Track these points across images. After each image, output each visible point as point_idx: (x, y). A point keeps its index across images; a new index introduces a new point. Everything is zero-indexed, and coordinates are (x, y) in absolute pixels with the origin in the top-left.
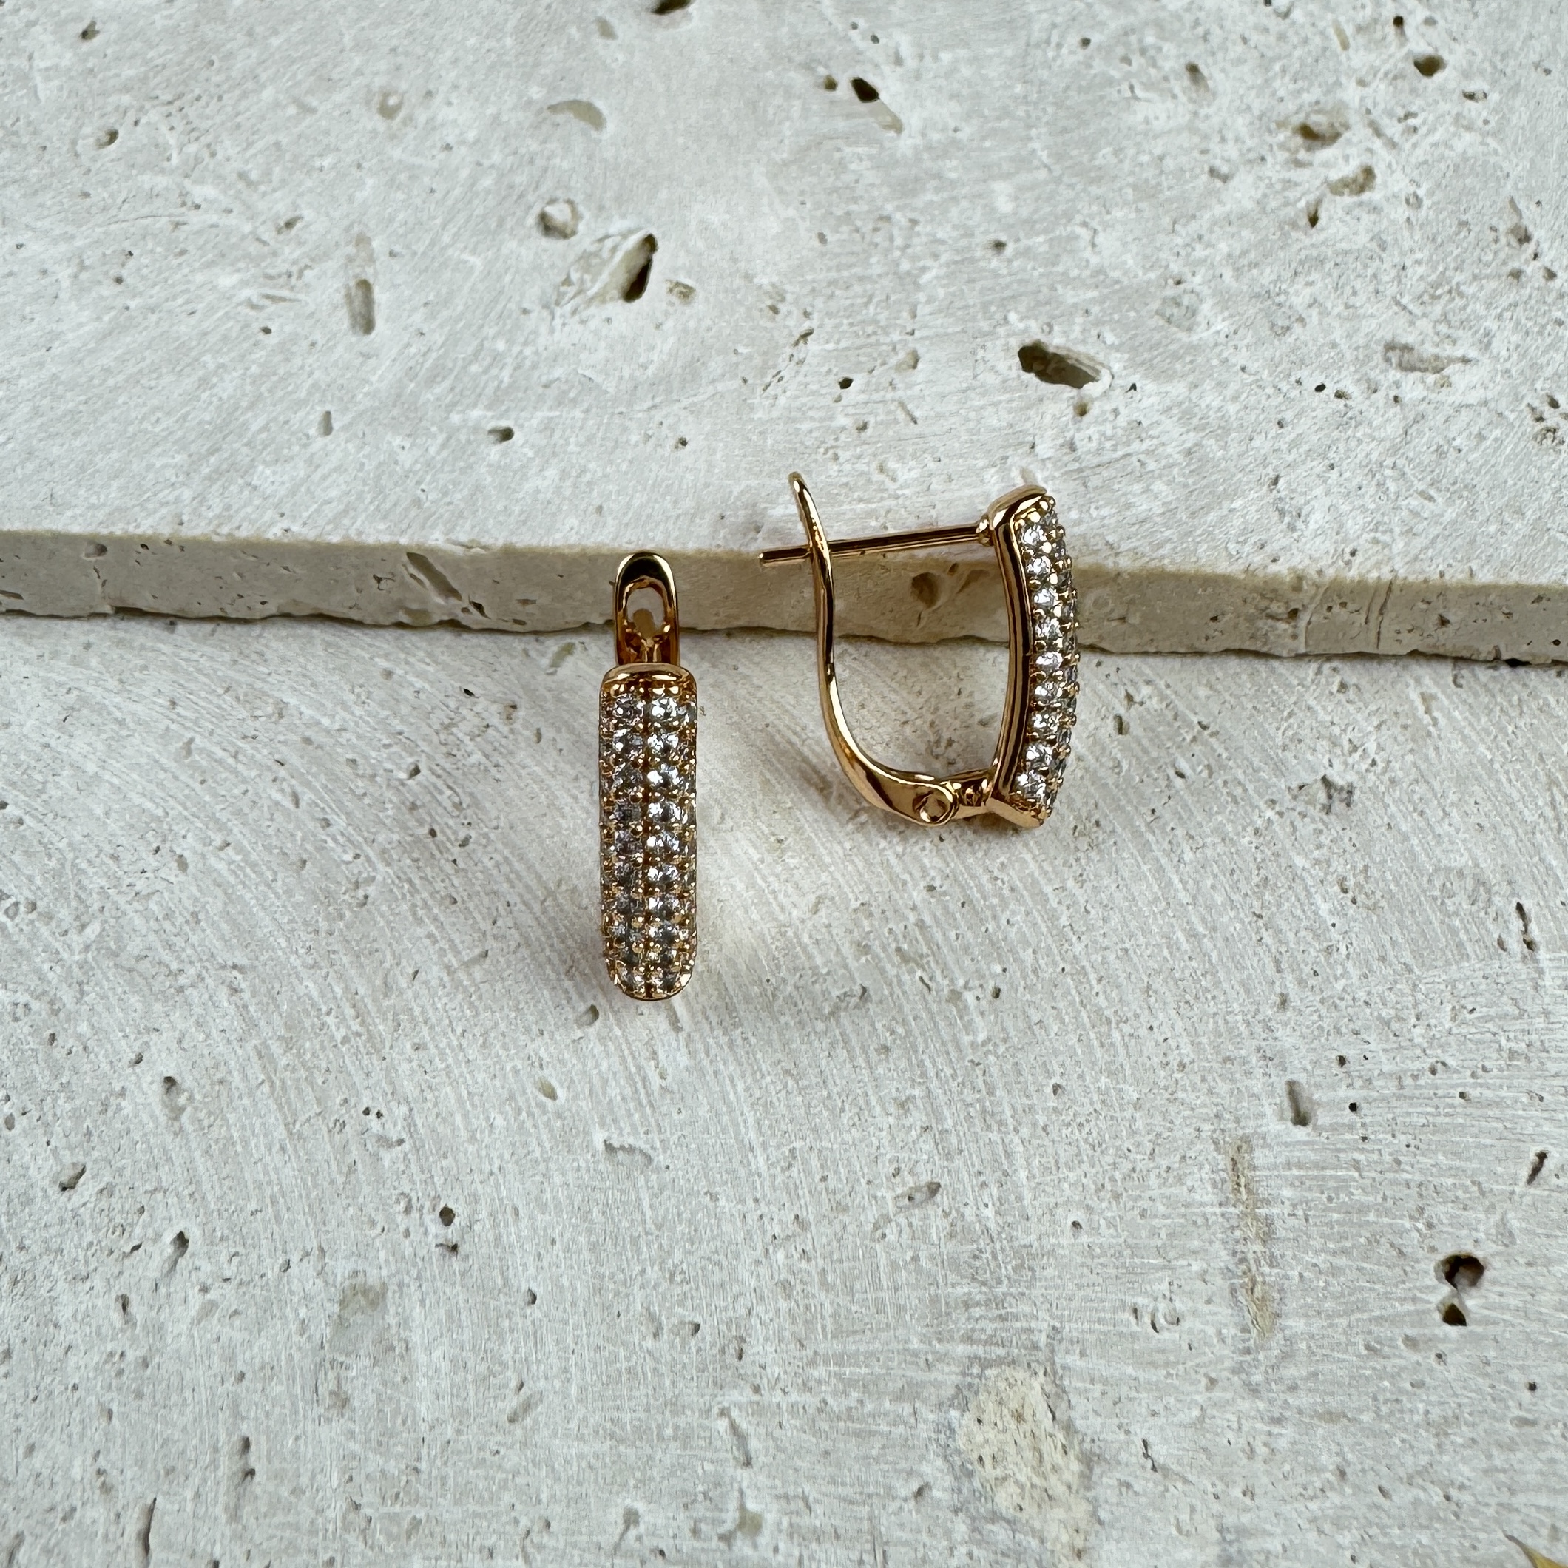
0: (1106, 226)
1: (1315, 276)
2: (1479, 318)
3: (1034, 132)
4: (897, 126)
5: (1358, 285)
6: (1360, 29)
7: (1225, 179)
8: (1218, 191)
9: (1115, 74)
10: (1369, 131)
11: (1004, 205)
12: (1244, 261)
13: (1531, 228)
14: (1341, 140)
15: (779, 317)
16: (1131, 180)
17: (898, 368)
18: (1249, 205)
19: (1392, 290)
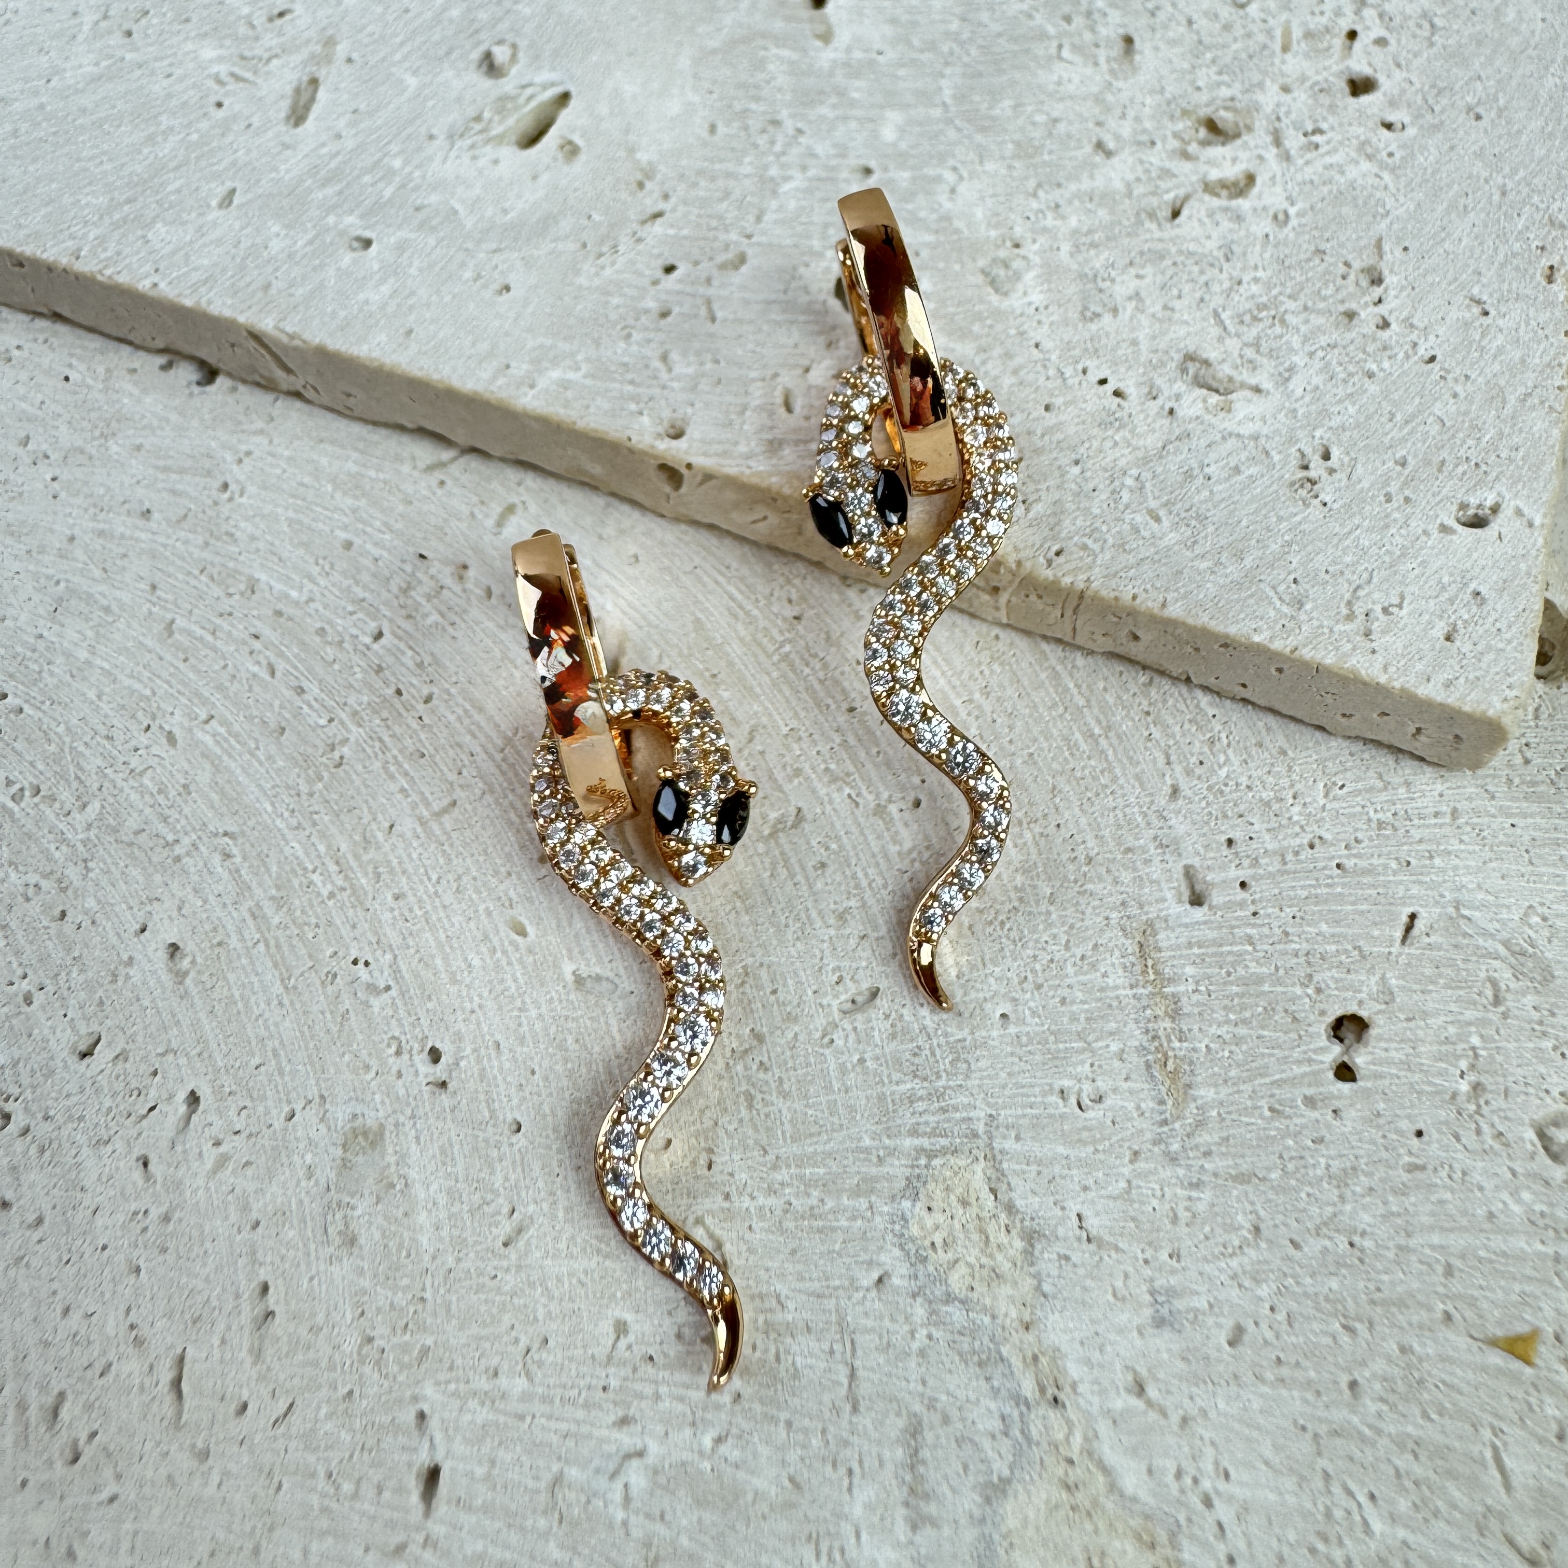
0: (973, 175)
1: (1149, 270)
2: (1291, 350)
3: (948, 71)
4: (826, 37)
5: (1187, 288)
6: (1309, 35)
7: (1109, 154)
8: (1095, 166)
9: (1051, 30)
10: (1269, 139)
11: (888, 134)
12: (1088, 240)
13: (1386, 272)
14: (1238, 142)
15: (640, 195)
16: (1017, 137)
17: (723, 267)
18: (1119, 185)
19: (1217, 301)
